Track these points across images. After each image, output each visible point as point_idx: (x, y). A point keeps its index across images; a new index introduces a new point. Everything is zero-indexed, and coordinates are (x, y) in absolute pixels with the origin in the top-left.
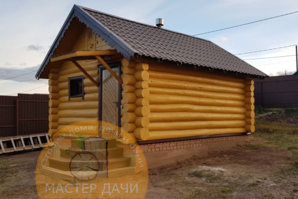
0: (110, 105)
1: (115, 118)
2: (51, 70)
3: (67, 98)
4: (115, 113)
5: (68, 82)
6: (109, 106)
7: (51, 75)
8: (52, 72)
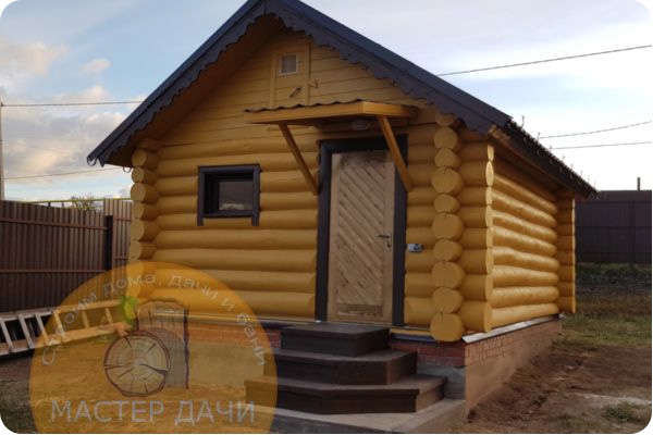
0: (360, 241)
1: (378, 274)
2: (144, 145)
3: (193, 218)
4: (379, 263)
5: (196, 178)
6: (359, 245)
7: (141, 158)
8: (145, 150)
